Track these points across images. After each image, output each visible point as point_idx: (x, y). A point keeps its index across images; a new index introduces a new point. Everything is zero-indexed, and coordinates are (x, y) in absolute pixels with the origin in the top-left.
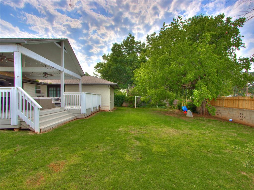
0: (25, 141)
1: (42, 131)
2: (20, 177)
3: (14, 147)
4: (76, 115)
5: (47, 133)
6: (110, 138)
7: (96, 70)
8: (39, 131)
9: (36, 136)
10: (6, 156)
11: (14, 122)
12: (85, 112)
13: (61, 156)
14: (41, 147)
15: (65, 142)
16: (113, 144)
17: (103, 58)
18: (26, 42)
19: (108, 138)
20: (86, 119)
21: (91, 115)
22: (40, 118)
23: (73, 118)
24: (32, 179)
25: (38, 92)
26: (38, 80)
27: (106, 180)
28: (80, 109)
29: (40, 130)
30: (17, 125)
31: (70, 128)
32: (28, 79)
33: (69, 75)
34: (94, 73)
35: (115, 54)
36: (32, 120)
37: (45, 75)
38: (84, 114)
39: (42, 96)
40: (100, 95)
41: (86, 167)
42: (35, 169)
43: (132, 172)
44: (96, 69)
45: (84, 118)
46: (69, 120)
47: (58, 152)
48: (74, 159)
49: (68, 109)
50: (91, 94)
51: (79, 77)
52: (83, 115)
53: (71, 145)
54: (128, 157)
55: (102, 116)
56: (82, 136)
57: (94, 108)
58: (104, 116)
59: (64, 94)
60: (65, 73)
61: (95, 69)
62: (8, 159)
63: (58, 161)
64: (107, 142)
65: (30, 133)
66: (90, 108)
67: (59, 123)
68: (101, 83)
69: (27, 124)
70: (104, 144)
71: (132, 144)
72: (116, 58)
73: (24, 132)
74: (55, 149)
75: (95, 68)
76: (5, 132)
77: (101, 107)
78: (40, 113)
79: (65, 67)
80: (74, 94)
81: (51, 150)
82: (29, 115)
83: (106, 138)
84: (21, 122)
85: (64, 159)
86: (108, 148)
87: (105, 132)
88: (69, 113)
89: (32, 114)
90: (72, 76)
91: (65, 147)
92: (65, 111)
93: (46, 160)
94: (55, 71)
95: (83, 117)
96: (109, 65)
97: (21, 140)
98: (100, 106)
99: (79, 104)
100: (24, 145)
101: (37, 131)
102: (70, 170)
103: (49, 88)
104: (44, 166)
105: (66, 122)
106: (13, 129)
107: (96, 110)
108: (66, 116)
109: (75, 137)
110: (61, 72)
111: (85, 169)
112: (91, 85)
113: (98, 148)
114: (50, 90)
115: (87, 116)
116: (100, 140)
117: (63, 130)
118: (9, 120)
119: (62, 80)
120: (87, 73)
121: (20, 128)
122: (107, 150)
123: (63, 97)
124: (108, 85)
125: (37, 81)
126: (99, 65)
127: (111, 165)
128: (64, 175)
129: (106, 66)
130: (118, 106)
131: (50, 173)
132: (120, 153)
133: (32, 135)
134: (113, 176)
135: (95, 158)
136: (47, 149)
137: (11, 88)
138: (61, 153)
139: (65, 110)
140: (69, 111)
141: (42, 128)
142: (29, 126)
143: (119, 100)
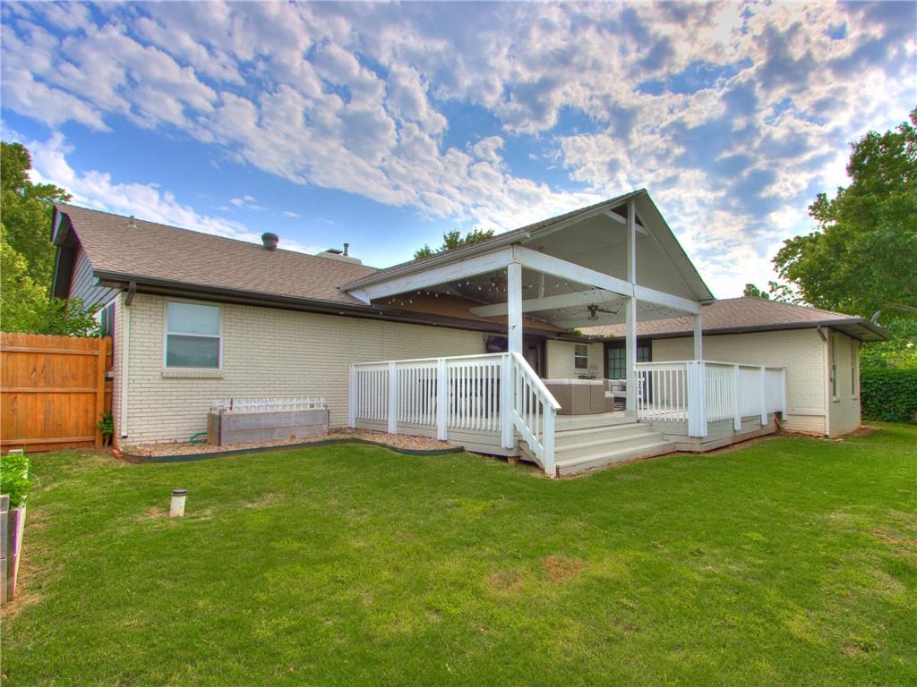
0: (519, 491)
1: (561, 472)
2: (484, 564)
3: (495, 499)
4: (672, 440)
5: (571, 481)
6: (761, 538)
7: (780, 269)
8: (554, 473)
9: (546, 482)
10: (476, 513)
11: (507, 442)
12: (703, 432)
13: (581, 546)
14: (545, 511)
15: (604, 514)
16: (761, 562)
17: (814, 214)
18: (528, 235)
19: (755, 536)
20: (704, 458)
21: (732, 444)
22: (556, 438)
23: (658, 447)
24: (500, 577)
25: (580, 363)
26: (579, 329)
27: (674, 657)
28: (687, 420)
29: (558, 469)
30: (512, 449)
31: (638, 478)
32: (557, 328)
33: (652, 304)
34: (770, 283)
35: (869, 183)
36: (541, 441)
37: (593, 313)
38: (701, 438)
39: (589, 376)
40: (780, 370)
41: (631, 597)
42: (515, 557)
43: (788, 677)
44: (782, 266)
45: (699, 453)
46: (646, 455)
47: (578, 535)
48: (607, 566)
49: (646, 419)
50: (733, 366)
51: (691, 306)
52: (694, 441)
53: (618, 526)
54: (798, 623)
55: (780, 453)
56: (665, 507)
57: (744, 420)
58: (787, 456)
59: (635, 369)
60: (638, 301)
61: (777, 267)
62: (478, 521)
63: (568, 557)
64: (743, 546)
65: (536, 474)
66: (726, 420)
67: (610, 458)
68: (786, 322)
69: (530, 448)
70: (728, 549)
71: (857, 584)
72: (874, 203)
73: (525, 467)
74: (573, 524)
75: (774, 264)
76: (490, 462)
77: (784, 417)
78: (556, 424)
79: (642, 281)
80: (670, 369)
81: (563, 525)
82: (534, 427)
83: (749, 535)
84: (520, 442)
85: (584, 558)
86: (734, 568)
87: (755, 514)
88: (651, 431)
89: (541, 425)
90: (664, 308)
91: (600, 527)
92: (639, 424)
93: (544, 545)
94: (608, 298)
95: (697, 448)
96: (835, 241)
97: (512, 487)
98: (779, 414)
99: (681, 405)
100: (514, 500)
101: (550, 471)
102: (587, 587)
103: (610, 351)
104: (533, 557)
105: (634, 458)
106: (504, 459)
107: (758, 428)
108: (637, 439)
109: (643, 506)
110: (625, 298)
111: (624, 600)
112: (743, 333)
113: (699, 559)
114: (610, 357)
115: (714, 448)
116: (719, 533)
117: (616, 479)
118: (498, 434)
119: (630, 325)
120: (753, 286)
121: (519, 457)
122: (729, 573)
123: (634, 377)
124: (815, 327)
125: (578, 333)
126: (792, 247)
127: (715, 622)
128: (565, 593)
129: (822, 249)
130: (888, 421)
131: (540, 579)
132: (772, 595)
133: (536, 479)
134: (700, 656)
135: (671, 585)
136: (556, 520)
137: (501, 356)
138: (586, 539)
139: (638, 422)
140: (651, 424)
141: (561, 464)
142: (534, 454)
143: (891, 390)
